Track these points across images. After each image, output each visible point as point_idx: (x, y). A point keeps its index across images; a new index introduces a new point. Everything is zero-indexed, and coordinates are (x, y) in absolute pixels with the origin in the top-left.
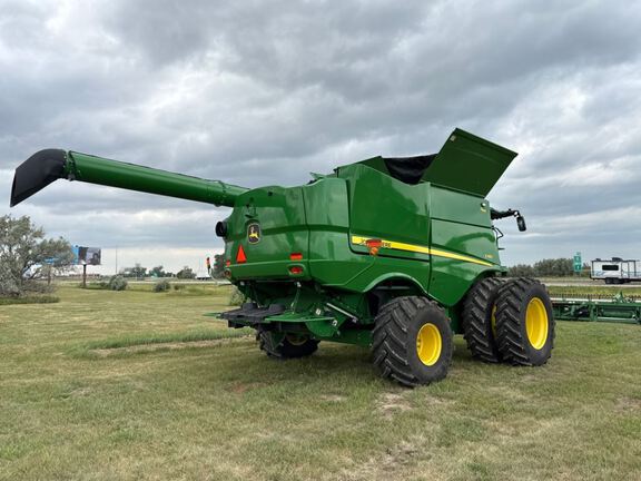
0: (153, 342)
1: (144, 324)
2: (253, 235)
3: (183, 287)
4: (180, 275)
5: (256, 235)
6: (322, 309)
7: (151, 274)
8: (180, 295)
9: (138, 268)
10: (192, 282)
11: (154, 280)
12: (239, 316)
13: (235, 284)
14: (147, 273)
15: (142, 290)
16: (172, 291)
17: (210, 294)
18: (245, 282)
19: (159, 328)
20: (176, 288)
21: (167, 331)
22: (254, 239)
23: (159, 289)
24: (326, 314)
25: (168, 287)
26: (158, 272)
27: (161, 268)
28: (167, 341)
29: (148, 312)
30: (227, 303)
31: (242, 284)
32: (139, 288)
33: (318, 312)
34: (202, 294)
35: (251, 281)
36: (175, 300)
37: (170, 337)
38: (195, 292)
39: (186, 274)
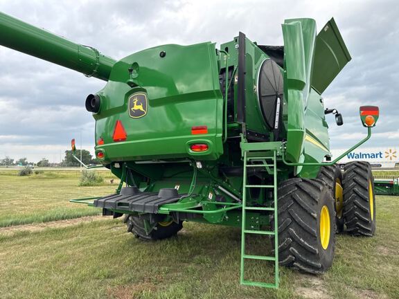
0: (11, 224)
1: (6, 203)
2: (136, 107)
3: (42, 172)
4: (39, 164)
5: (140, 107)
6: (214, 193)
7: (17, 164)
8: (40, 178)
9: (7, 159)
10: (48, 169)
11: (20, 168)
12: (120, 204)
13: (108, 167)
14: (14, 162)
15: (10, 175)
16: (33, 175)
17: (63, 177)
18: (121, 163)
19: (20, 208)
20: (37, 173)
21: (28, 212)
22: (138, 113)
23: (23, 174)
24: (217, 198)
25: (30, 172)
26: (23, 162)
27: (25, 159)
28: (27, 223)
29: (12, 192)
30: (79, 184)
31: (117, 166)
32: (7, 173)
33: (210, 196)
34: (56, 177)
35: (128, 162)
36: (36, 182)
37: (30, 218)
38: (51, 176)
39: (44, 164)
